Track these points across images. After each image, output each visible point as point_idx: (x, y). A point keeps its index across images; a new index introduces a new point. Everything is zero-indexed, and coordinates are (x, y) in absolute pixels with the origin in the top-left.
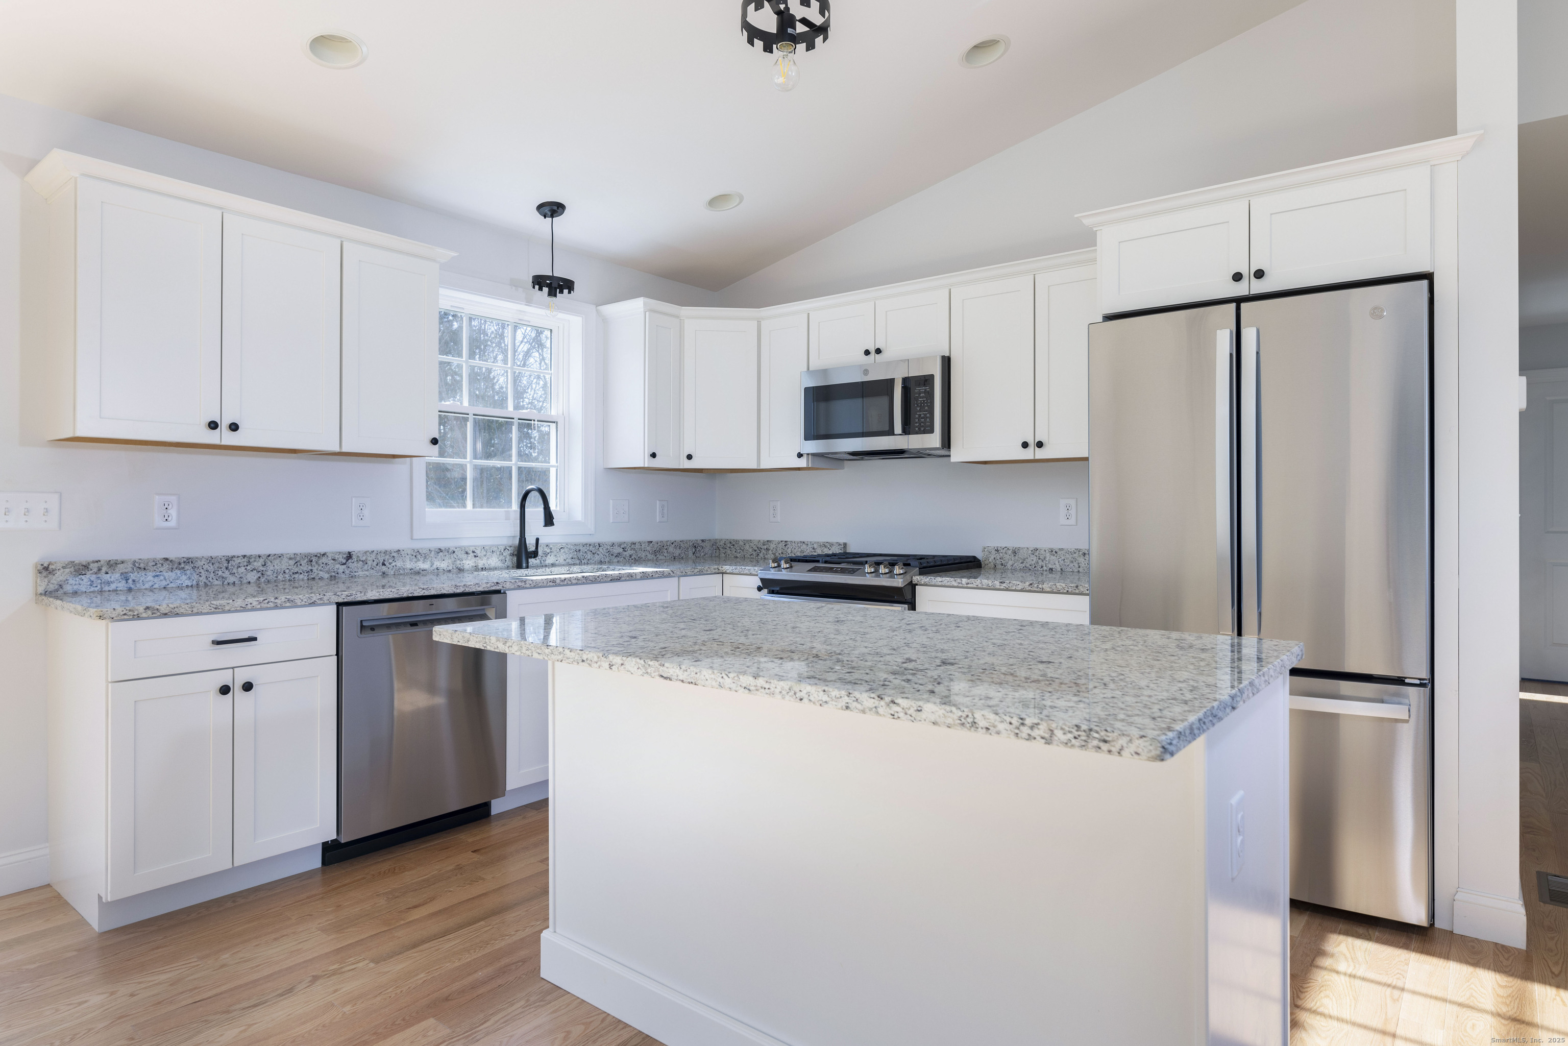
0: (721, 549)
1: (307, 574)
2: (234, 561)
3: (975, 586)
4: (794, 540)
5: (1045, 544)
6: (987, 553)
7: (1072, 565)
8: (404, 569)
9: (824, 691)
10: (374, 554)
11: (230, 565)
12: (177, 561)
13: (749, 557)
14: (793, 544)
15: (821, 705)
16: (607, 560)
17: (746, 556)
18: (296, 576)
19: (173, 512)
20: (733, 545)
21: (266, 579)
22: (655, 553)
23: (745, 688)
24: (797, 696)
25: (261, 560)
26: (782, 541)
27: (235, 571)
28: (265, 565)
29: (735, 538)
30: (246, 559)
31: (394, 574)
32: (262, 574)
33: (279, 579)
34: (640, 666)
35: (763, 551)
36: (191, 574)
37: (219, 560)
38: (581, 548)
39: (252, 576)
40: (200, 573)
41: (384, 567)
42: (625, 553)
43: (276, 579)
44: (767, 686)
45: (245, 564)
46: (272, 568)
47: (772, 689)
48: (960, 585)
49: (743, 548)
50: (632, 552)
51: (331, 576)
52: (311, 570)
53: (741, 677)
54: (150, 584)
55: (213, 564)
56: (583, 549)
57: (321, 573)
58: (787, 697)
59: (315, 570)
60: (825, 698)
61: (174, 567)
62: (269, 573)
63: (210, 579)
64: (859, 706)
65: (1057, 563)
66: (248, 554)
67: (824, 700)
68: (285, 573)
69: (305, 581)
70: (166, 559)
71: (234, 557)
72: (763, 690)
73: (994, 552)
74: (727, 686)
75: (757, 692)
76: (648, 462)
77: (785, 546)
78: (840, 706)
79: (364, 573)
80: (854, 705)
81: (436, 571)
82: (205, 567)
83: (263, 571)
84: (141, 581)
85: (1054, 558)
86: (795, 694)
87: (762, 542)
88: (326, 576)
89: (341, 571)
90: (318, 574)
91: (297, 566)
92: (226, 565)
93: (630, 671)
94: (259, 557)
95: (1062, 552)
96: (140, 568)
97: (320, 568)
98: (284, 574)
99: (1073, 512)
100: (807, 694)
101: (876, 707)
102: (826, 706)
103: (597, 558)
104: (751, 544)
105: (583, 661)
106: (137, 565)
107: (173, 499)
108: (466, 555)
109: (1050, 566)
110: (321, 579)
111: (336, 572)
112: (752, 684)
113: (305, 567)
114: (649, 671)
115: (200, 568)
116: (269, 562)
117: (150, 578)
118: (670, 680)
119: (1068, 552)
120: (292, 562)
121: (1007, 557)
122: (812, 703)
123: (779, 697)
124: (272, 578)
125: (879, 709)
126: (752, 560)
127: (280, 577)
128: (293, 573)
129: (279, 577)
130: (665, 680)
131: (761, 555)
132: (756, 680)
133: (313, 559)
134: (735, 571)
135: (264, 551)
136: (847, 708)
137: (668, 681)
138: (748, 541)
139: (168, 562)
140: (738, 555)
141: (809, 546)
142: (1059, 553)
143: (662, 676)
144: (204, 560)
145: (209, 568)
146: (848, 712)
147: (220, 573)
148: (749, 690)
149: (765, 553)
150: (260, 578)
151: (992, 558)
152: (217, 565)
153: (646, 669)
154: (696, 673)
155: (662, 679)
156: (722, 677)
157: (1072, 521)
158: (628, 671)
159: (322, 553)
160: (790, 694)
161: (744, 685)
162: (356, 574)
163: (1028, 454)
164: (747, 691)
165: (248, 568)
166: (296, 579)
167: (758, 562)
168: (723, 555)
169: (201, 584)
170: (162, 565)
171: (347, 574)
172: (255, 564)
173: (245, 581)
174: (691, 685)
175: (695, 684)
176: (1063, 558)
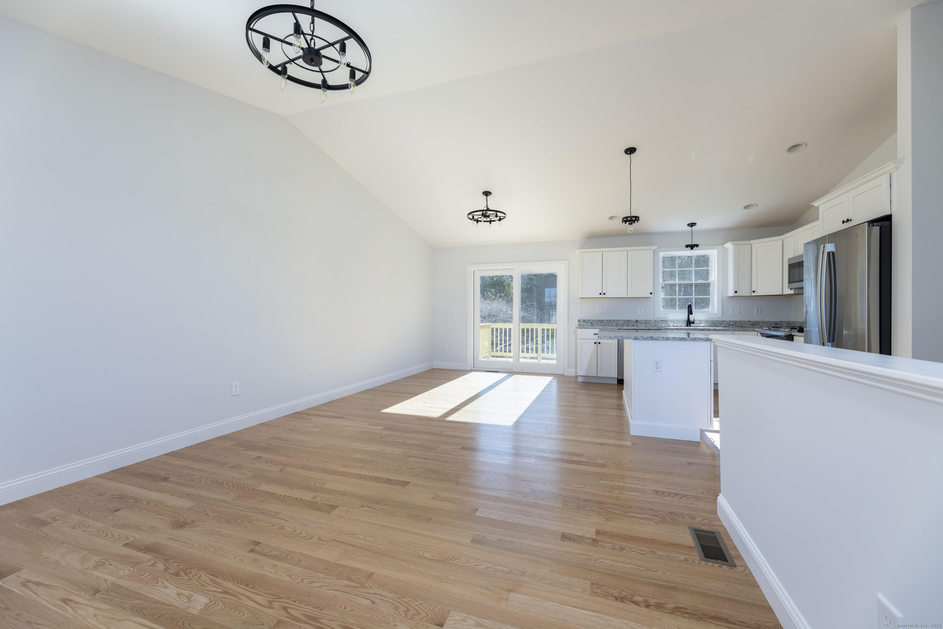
10: (643, 321)
12: (600, 320)
16: (727, 326)
18: (624, 325)
19: (600, 311)
22: (752, 325)
27: (611, 323)
36: (602, 323)
37: (608, 321)
38: (715, 322)
39: (615, 324)
42: (736, 324)
43: (620, 325)
50: (740, 324)
56: (717, 322)
59: (628, 324)
62: (618, 324)
66: (614, 320)
70: (598, 320)
71: (611, 320)
88: (631, 325)
89: (635, 324)
96: (594, 321)
98: (622, 324)
103: (722, 325)
107: (600, 308)
110: (630, 326)
113: (626, 323)
116: (618, 322)
120: (623, 322)
133: (628, 321)
135: (617, 319)
145: (606, 322)
159: (631, 320)
165: (614, 322)
169: (605, 325)
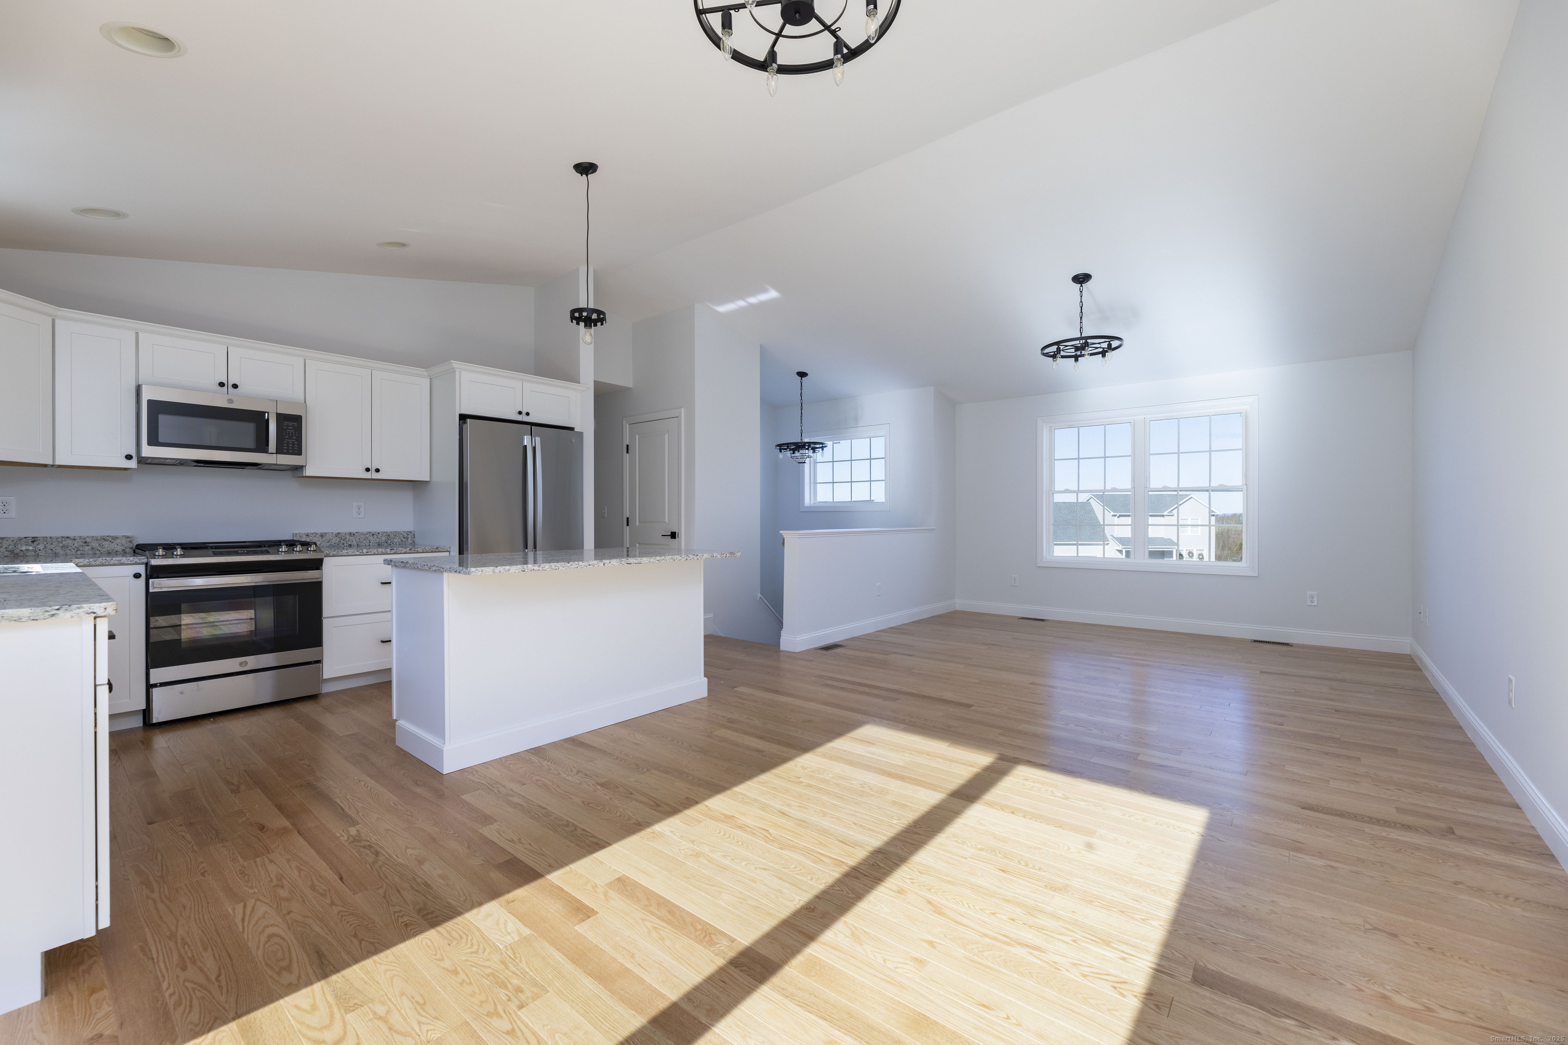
5: (344, 529)
6: (306, 537)
7: (365, 541)
65: (355, 541)
73: (314, 536)
85: (352, 538)
95: (357, 535)
99: (362, 510)
109: (350, 543)
119: (362, 534)
157: (362, 516)
163: (369, 475)
176: (358, 538)
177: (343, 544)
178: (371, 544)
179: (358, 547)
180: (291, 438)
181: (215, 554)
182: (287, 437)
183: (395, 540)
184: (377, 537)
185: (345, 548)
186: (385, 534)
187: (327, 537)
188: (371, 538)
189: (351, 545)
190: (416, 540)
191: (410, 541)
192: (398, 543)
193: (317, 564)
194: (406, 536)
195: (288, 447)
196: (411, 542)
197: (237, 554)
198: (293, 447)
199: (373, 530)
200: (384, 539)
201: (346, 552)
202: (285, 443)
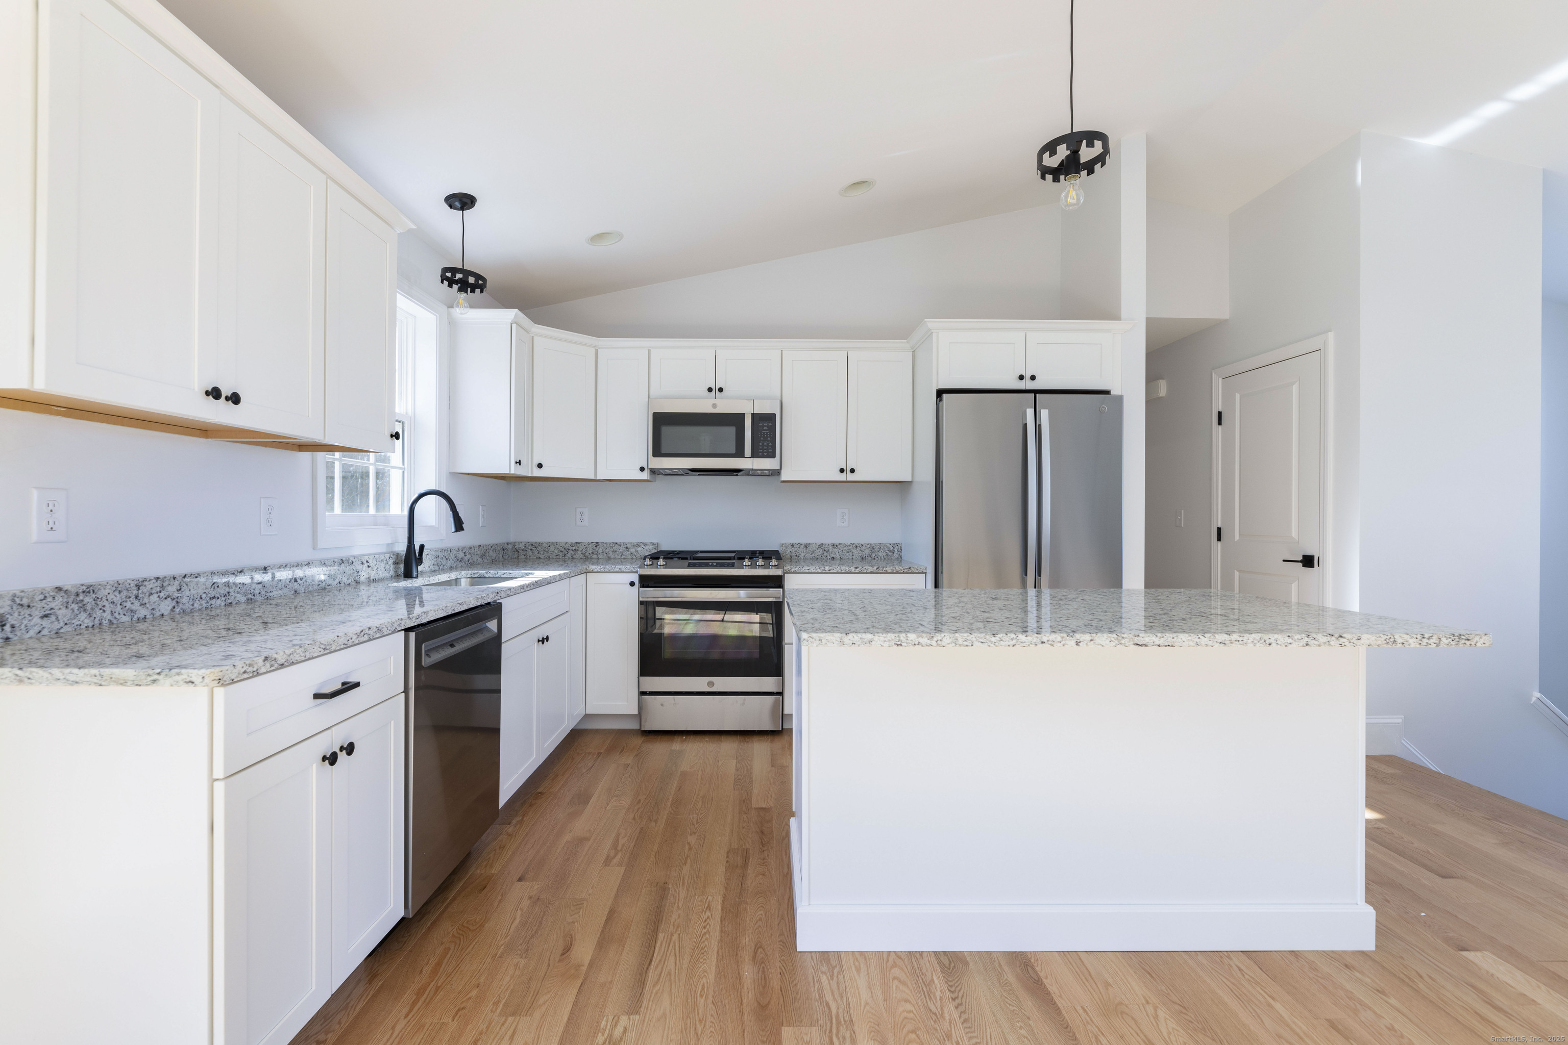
0: (519, 551)
1: (224, 599)
2: (145, 586)
3: (836, 572)
4: (607, 542)
5: (828, 540)
6: (784, 548)
7: (848, 554)
8: (313, 585)
9: (1289, 636)
11: (140, 591)
12: (74, 590)
13: (555, 557)
14: (605, 545)
15: (1286, 646)
17: (551, 557)
18: (213, 602)
20: (535, 547)
21: (182, 608)
23: (1220, 643)
24: (1267, 642)
25: (177, 583)
26: (592, 543)
27: (146, 600)
28: (180, 589)
29: (538, 540)
30: (159, 583)
31: (305, 592)
32: (177, 602)
33: (196, 608)
34: (1112, 639)
35: (571, 552)
36: (92, 609)
37: (128, 586)
39: (165, 607)
40: (104, 606)
41: (296, 583)
43: (192, 607)
44: (1240, 639)
45: (158, 589)
46: (188, 593)
47: (1245, 641)
48: (824, 571)
49: (547, 550)
51: (248, 600)
52: (229, 593)
53: (1216, 635)
54: (37, 629)
55: (120, 592)
57: (238, 595)
58: (1258, 645)
59: (232, 593)
60: (1289, 640)
61: (71, 600)
62: (185, 600)
63: (116, 615)
64: (1316, 642)
65: (837, 553)
66: (160, 574)
67: (1289, 642)
68: (201, 598)
69: (223, 608)
70: (59, 589)
71: (145, 580)
72: (1237, 642)
73: (790, 547)
74: (1203, 644)
75: (1231, 644)
76: (514, 470)
77: (596, 546)
78: (1301, 644)
79: (278, 593)
80: (1312, 642)
81: (338, 584)
82: (110, 597)
83: (178, 597)
84: (23, 626)
85: (835, 550)
86: (1265, 641)
87: (570, 543)
89: (257, 592)
90: (235, 597)
91: (214, 588)
92: (135, 592)
93: (1101, 645)
94: (174, 578)
95: (841, 545)
96: (22, 605)
97: (237, 589)
98: (201, 600)
99: (846, 517)
100: (1275, 640)
101: (1328, 642)
102: (1290, 646)
104: (557, 546)
105: (1043, 642)
106: (18, 601)
108: (362, 565)
109: (833, 556)
110: (238, 603)
111: (253, 594)
112: (1226, 639)
113: (223, 589)
114: (1123, 642)
115: (104, 599)
116: (185, 586)
117: (36, 620)
118: (1146, 646)
119: (845, 545)
121: (800, 550)
122: (1279, 646)
123: (1252, 645)
124: (188, 606)
125: (1330, 642)
126: (557, 560)
127: (197, 605)
128: (210, 598)
129: (195, 605)
130: (1140, 647)
131: (569, 555)
132: (1231, 636)
134: (603, 570)
135: (179, 571)
136: (1307, 645)
137: (1144, 647)
138: (552, 543)
139: (62, 593)
140: (541, 556)
141: (622, 546)
142: (839, 546)
143: (1137, 644)
144: (108, 587)
145: (115, 599)
146: (1308, 647)
147: (128, 605)
148: (1225, 644)
149: (573, 553)
150: (174, 607)
151: (789, 551)
152: (125, 593)
153: (1119, 641)
154: (1173, 638)
155: (1137, 646)
156: (1199, 638)
157: (846, 524)
158: (1098, 645)
159: (239, 570)
160: (1261, 642)
161: (1220, 641)
162: (271, 594)
163: (842, 477)
164: (1222, 645)
165: (162, 595)
166: (213, 606)
167: (565, 562)
168: (523, 557)
169: (105, 622)
170: (54, 598)
171: (263, 596)
172: (170, 588)
173: (158, 614)
174: (1167, 647)
175: (1172, 646)
176: (841, 550)
177: (826, 556)
178: (854, 557)
179: (840, 560)
180: (765, 439)
181: (690, 566)
182: (762, 438)
183: (880, 554)
184: (861, 550)
185: (828, 561)
186: (868, 546)
187: (811, 548)
188: (854, 550)
189: (834, 558)
190: (903, 554)
191: (896, 555)
192: (883, 558)
193: (777, 582)
194: (892, 549)
195: (763, 449)
196: (898, 556)
197: (707, 566)
198: (767, 449)
199: (856, 541)
200: (867, 552)
201: (808, 568)
202: (761, 446)
